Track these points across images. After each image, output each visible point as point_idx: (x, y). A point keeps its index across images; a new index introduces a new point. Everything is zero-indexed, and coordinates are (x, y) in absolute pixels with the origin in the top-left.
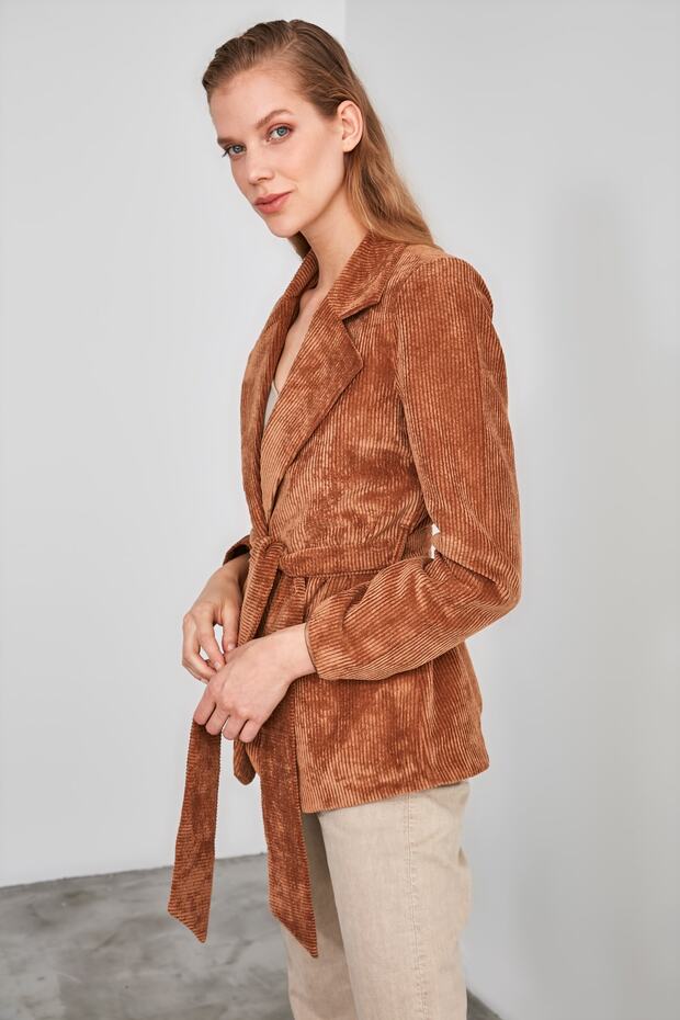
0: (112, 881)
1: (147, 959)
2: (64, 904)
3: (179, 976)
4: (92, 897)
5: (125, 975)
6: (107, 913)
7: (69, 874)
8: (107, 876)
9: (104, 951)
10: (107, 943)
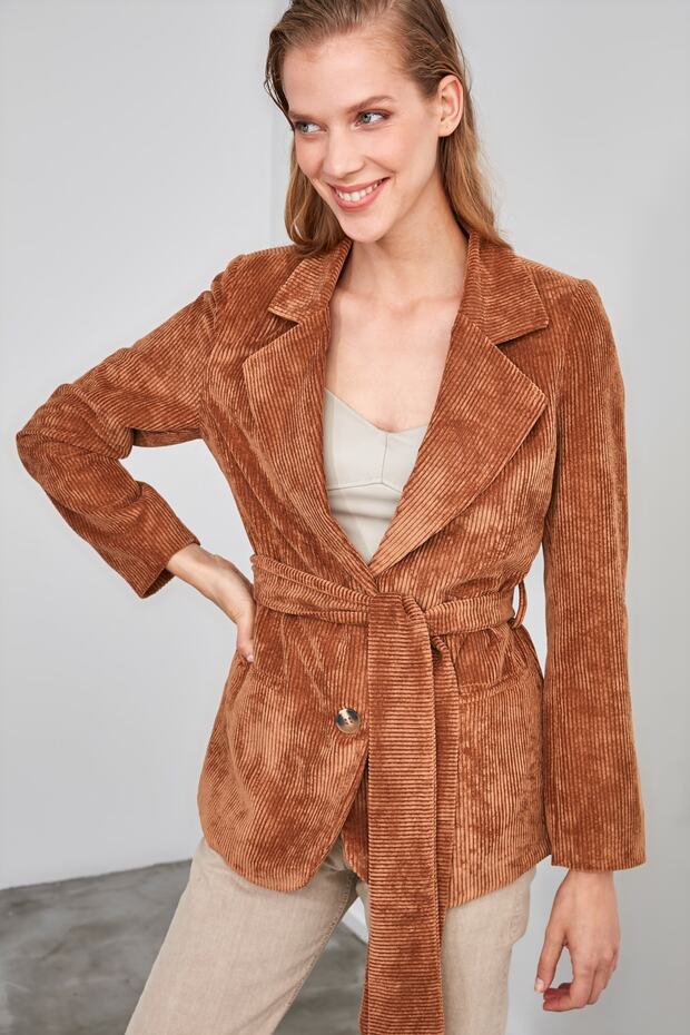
0: (59, 889)
1: (95, 966)
2: (10, 914)
3: (127, 981)
4: (39, 906)
5: (73, 982)
6: (54, 921)
7: (16, 883)
8: (54, 884)
9: (53, 959)
10: (55, 951)
